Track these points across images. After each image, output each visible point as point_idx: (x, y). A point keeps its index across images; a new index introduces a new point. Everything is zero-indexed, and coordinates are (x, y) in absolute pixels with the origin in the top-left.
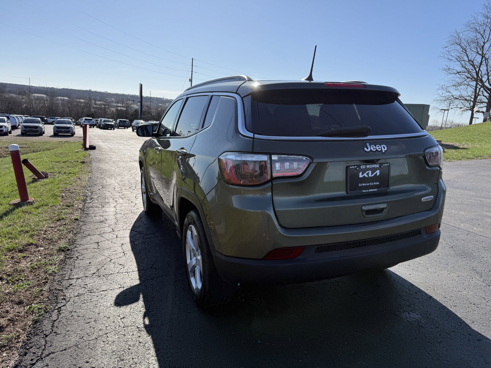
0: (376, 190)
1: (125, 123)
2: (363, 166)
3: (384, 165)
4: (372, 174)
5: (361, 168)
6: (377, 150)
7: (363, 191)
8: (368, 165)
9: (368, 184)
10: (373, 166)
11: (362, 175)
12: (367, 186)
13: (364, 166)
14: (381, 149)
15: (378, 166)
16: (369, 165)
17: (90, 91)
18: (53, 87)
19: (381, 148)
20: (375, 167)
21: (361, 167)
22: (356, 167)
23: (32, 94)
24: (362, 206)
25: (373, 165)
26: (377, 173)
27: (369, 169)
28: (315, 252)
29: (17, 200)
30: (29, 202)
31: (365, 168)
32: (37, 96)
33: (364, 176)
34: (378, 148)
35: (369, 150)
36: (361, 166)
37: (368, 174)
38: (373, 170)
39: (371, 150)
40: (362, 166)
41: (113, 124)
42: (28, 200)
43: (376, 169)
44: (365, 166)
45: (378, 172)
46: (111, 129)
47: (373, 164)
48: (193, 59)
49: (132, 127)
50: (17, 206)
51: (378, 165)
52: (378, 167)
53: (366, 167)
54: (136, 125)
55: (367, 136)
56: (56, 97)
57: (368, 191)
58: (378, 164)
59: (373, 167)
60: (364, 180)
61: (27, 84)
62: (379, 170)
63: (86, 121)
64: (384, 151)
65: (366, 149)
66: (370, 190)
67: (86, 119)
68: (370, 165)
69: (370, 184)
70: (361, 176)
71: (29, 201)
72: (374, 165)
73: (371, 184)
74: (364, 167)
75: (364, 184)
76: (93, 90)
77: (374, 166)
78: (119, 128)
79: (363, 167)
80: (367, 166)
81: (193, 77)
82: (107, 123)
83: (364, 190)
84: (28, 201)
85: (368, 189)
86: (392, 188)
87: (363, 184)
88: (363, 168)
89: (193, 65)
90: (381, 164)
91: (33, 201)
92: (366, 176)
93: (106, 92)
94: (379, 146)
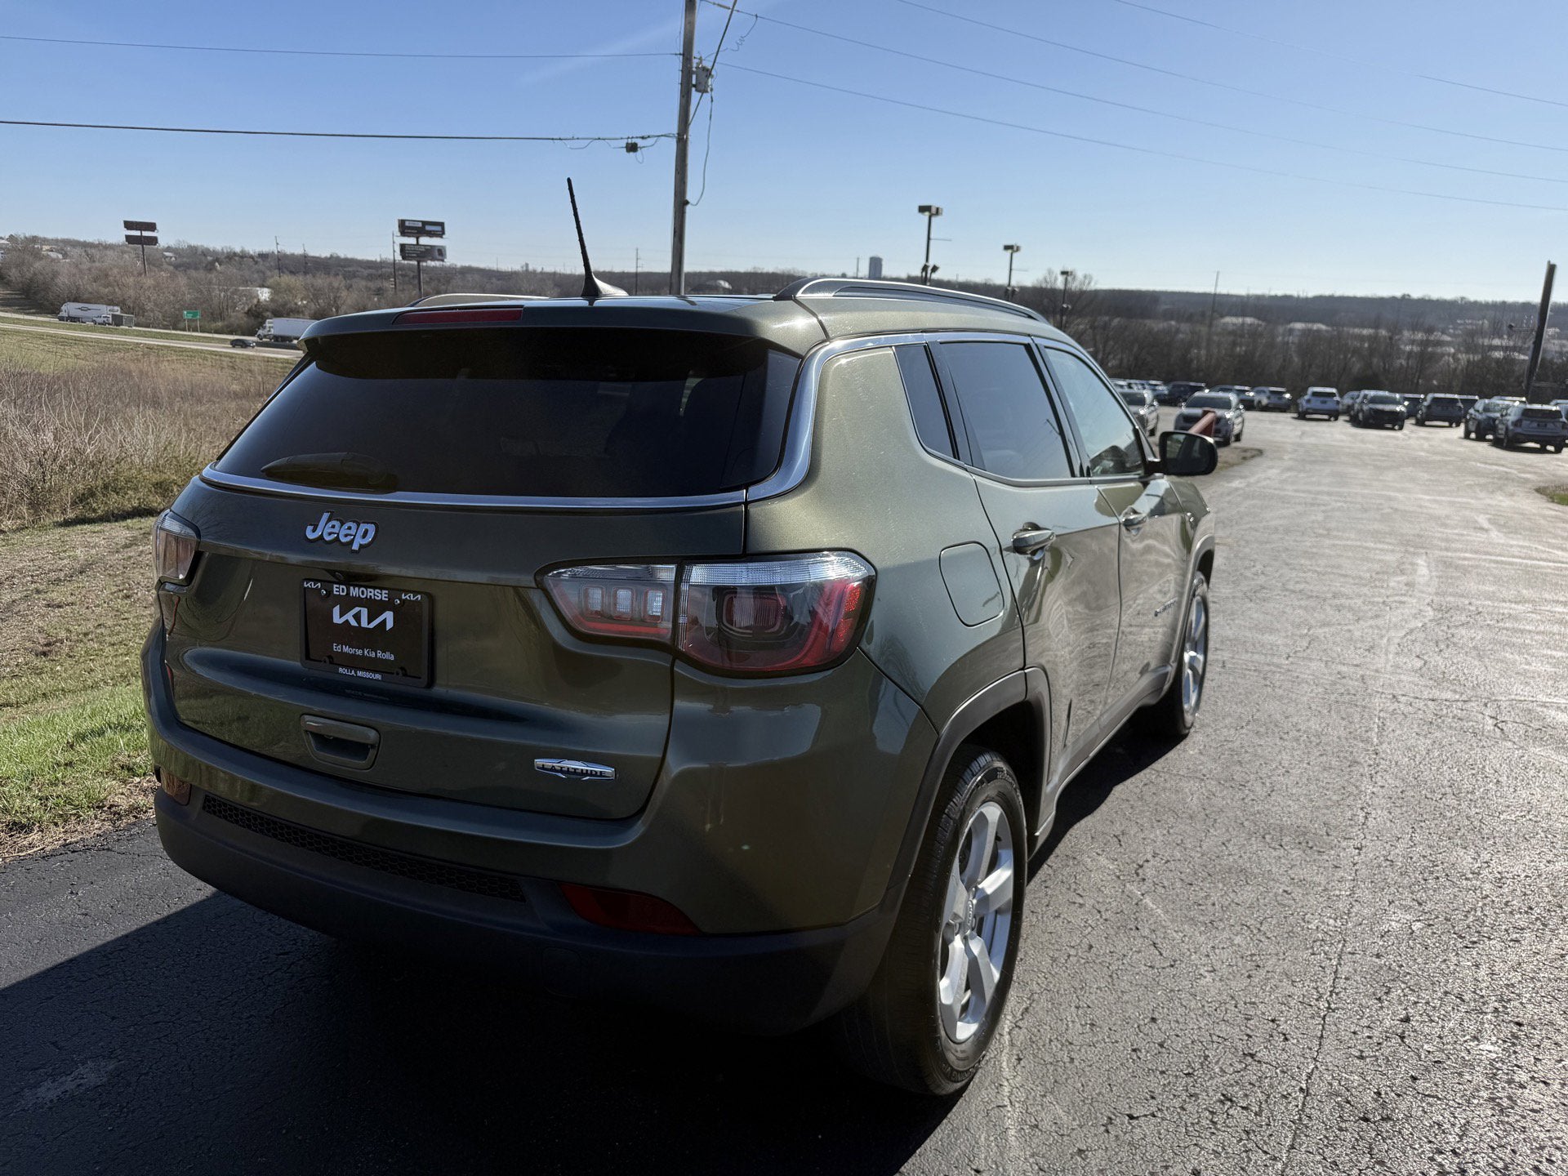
0: (378, 676)
1: (1450, 409)
3: (403, 597)
4: (369, 621)
5: (335, 593)
7: (341, 670)
8: (354, 586)
9: (359, 652)
10: (370, 593)
11: (341, 616)
12: (354, 655)
13: (341, 587)
14: (352, 537)
15: (384, 595)
16: (357, 589)
17: (1405, 300)
18: (1289, 293)
20: (376, 598)
21: (335, 589)
22: (319, 584)
23: (1222, 316)
25: (368, 590)
26: (385, 621)
27: (359, 602)
28: (204, 807)
31: (345, 594)
32: (1234, 324)
33: (347, 621)
34: (346, 531)
35: (317, 534)
36: (334, 586)
37: (357, 617)
38: (375, 609)
39: (321, 537)
40: (337, 586)
41: (1399, 408)
43: (384, 606)
44: (344, 587)
45: (388, 619)
46: (1393, 429)
47: (370, 587)
49: (1467, 423)
51: (384, 592)
52: (384, 599)
53: (348, 594)
54: (1481, 414)
56: (1290, 322)
57: (355, 675)
58: (385, 589)
59: (370, 596)
60: (348, 634)
61: (1210, 289)
62: (392, 612)
63: (1314, 399)
64: (355, 547)
65: (311, 532)
66: (360, 674)
67: (1315, 394)
68: (360, 586)
69: (366, 652)
70: (337, 618)
72: (372, 590)
73: (368, 653)
74: (343, 590)
75: (346, 649)
76: (1416, 294)
77: (372, 594)
78: (1427, 423)
79: (338, 590)
80: (352, 589)
82: (1380, 407)
83: (343, 666)
85: (357, 669)
87: (344, 647)
88: (342, 593)
90: (393, 593)
92: (354, 623)
93: (1462, 298)
94: (354, 527)
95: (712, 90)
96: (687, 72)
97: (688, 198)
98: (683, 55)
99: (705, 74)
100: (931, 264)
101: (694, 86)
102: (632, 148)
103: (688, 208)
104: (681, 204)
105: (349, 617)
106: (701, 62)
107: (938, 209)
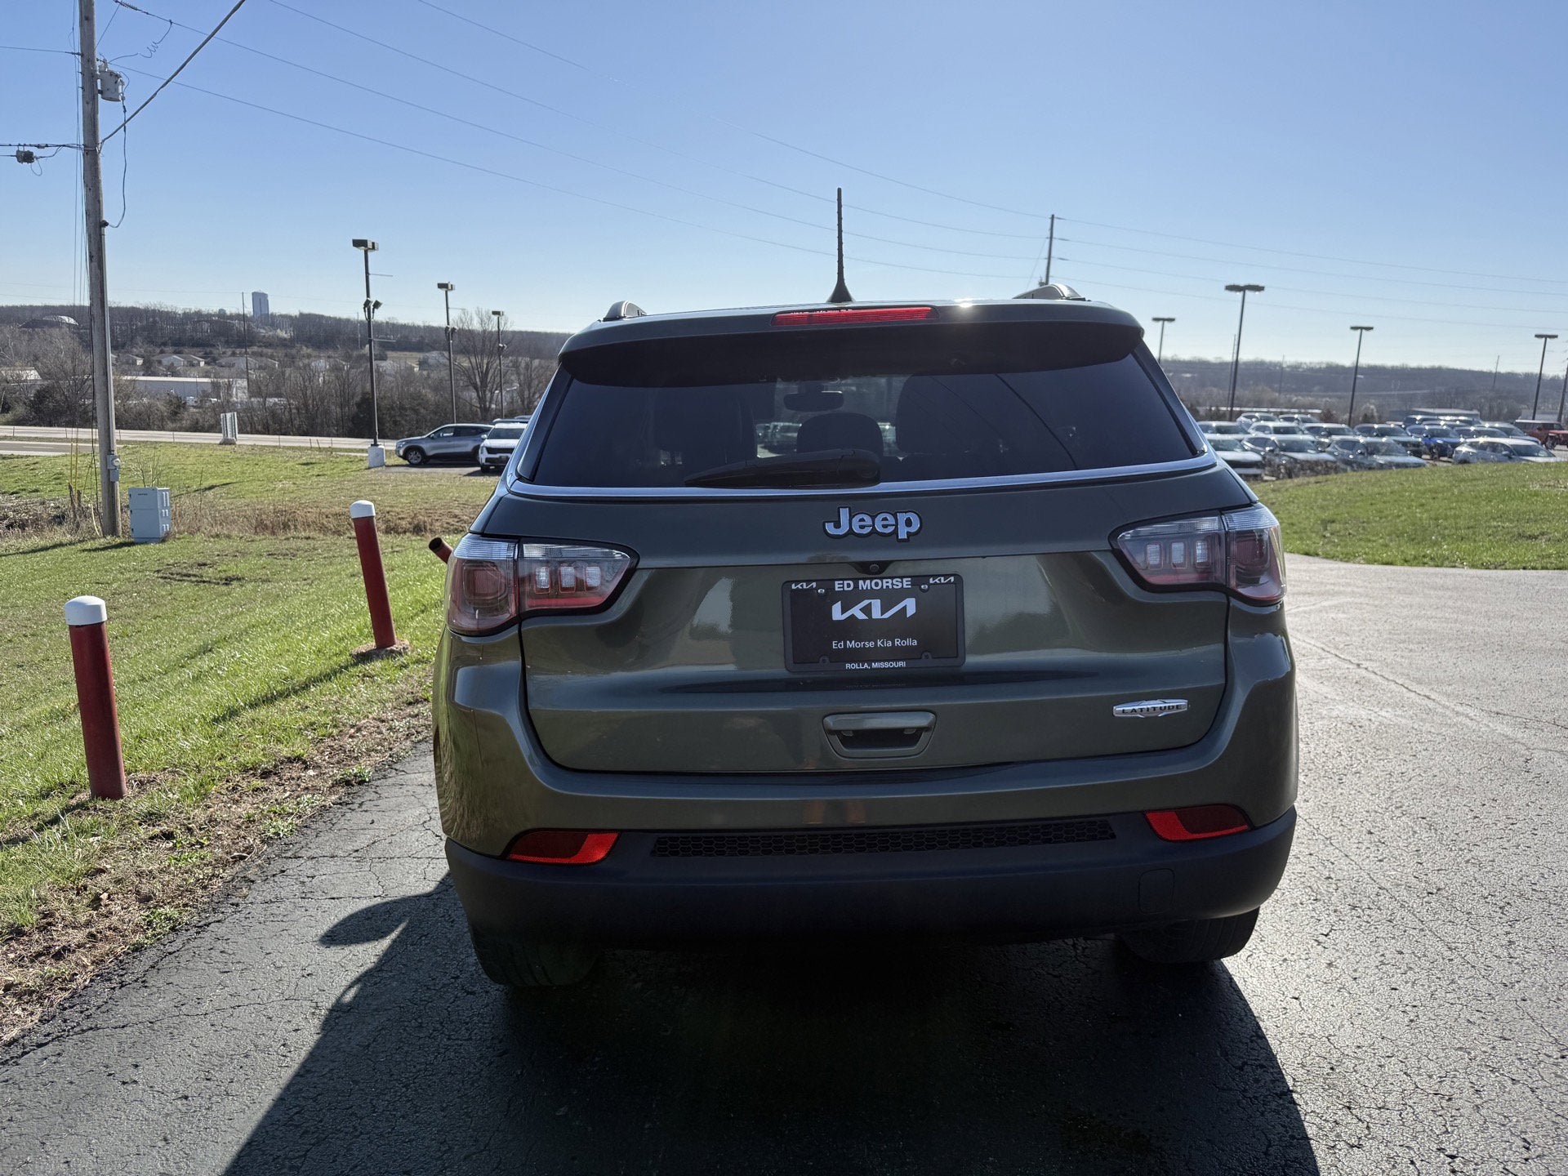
0: (902, 664)
2: (843, 584)
4: (883, 611)
5: (837, 589)
6: (874, 531)
7: (848, 666)
8: (864, 579)
9: (871, 644)
10: (887, 583)
11: (843, 612)
12: (863, 649)
13: (846, 582)
14: (893, 528)
15: (905, 583)
16: (868, 582)
19: (896, 525)
20: (895, 587)
21: (837, 586)
22: (814, 584)
24: (826, 716)
25: (884, 581)
26: (905, 607)
27: (871, 594)
28: (653, 853)
29: (371, 644)
30: (392, 651)
31: (850, 589)
33: (853, 616)
34: (882, 523)
35: (844, 530)
36: (836, 583)
37: (867, 610)
38: (889, 598)
39: (851, 531)
40: (841, 582)
42: (392, 645)
43: (902, 594)
44: (851, 582)
45: (910, 605)
47: (887, 578)
48: (1056, 216)
50: (364, 658)
51: (905, 580)
52: (905, 586)
53: (855, 588)
55: (876, 481)
57: (866, 665)
58: (906, 577)
59: (884, 587)
60: (850, 628)
62: (914, 599)
64: (902, 535)
65: (830, 528)
66: (875, 665)
68: (871, 579)
69: (879, 643)
70: (837, 614)
71: (394, 648)
72: (890, 580)
73: (883, 643)
74: (849, 585)
75: (852, 644)
77: (890, 585)
79: (842, 586)
80: (861, 582)
81: (1051, 274)
83: (851, 662)
84: (389, 649)
85: (870, 662)
86: (972, 660)
87: (848, 642)
88: (846, 589)
89: (1054, 235)
90: (917, 580)
91: (404, 648)
92: (861, 616)
94: (890, 517)
95: (123, 99)
96: (89, 75)
97: (105, 218)
98: (82, 55)
99: (113, 78)
100: (373, 299)
101: (101, 92)
102: (27, 157)
103: (107, 230)
104: (96, 227)
105: (856, 612)
106: (106, 66)
107: (373, 244)
